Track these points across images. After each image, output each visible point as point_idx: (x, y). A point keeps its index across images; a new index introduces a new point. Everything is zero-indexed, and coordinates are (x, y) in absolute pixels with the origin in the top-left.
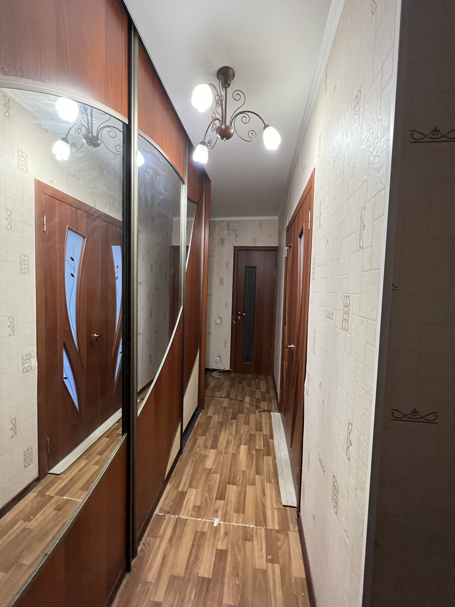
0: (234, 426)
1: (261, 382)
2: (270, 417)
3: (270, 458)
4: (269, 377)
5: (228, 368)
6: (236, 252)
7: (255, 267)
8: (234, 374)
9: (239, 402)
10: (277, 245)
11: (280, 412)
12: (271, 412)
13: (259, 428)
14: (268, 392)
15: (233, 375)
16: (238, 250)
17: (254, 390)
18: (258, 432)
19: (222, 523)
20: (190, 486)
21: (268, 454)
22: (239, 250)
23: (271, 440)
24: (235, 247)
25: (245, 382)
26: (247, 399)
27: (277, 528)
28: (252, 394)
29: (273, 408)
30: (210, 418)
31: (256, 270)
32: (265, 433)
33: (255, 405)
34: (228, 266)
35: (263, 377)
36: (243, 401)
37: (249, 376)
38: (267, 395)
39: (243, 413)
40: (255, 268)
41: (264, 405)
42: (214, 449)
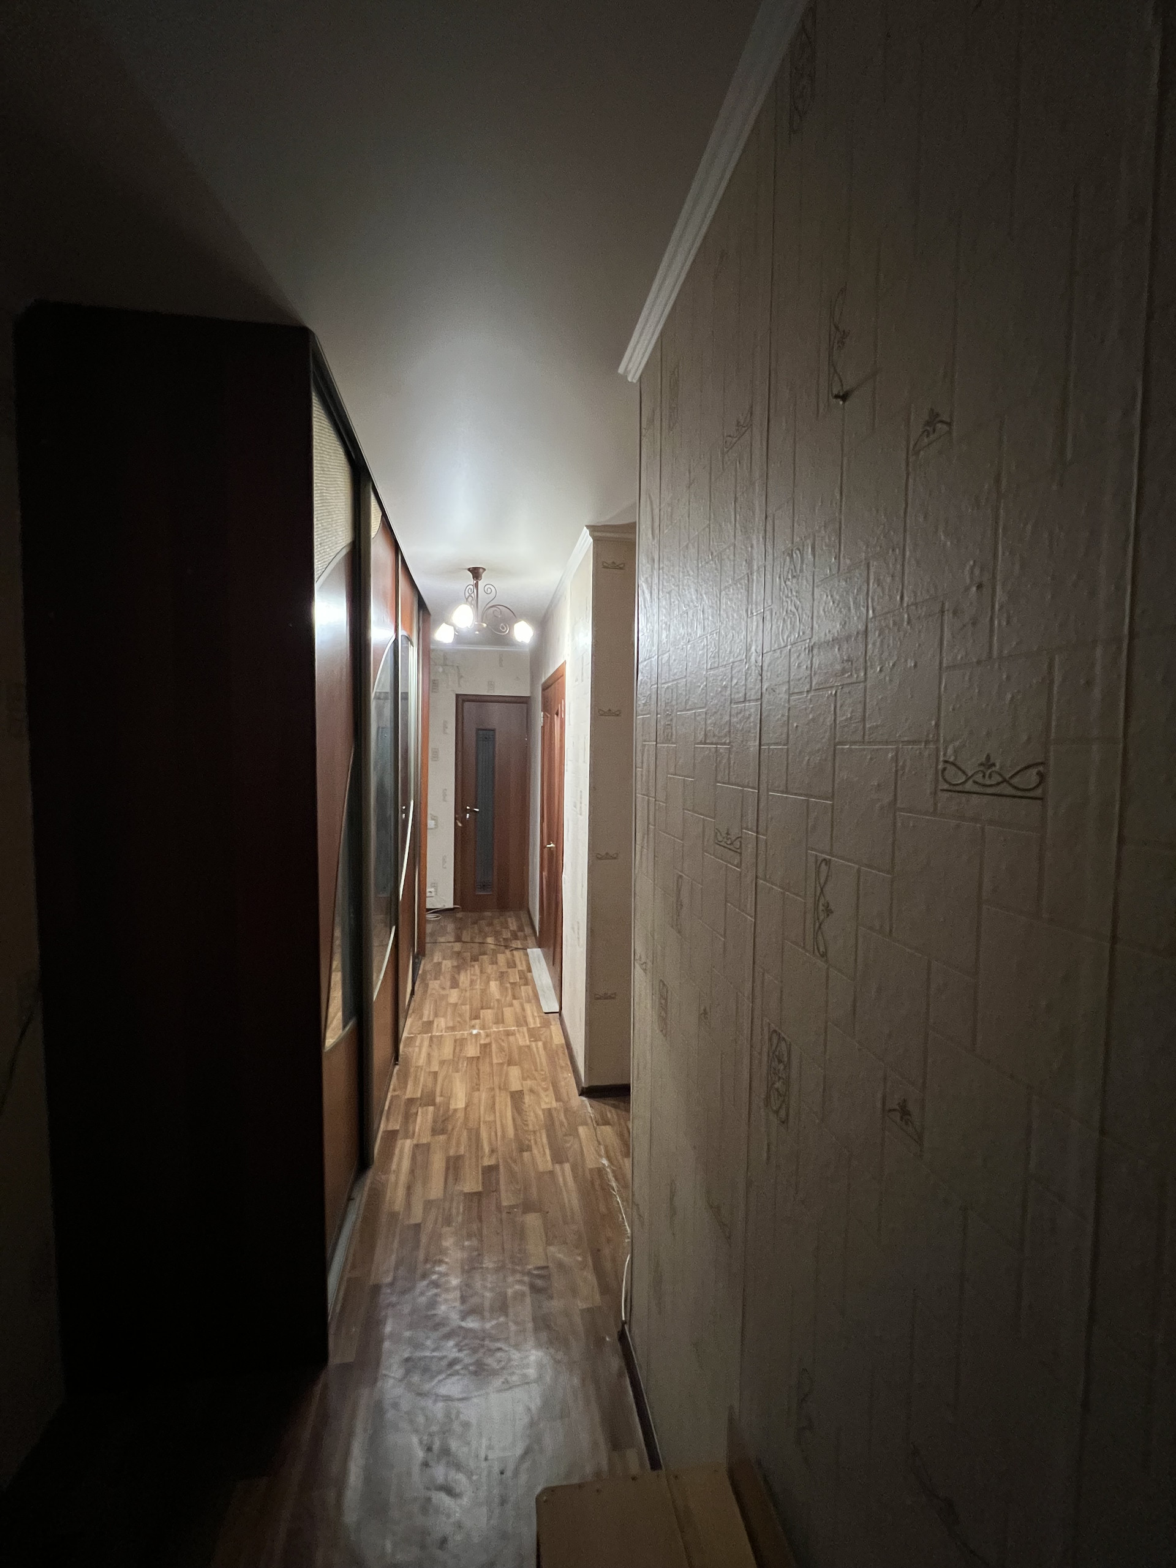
0: (476, 967)
1: (509, 920)
2: (527, 955)
3: (529, 988)
4: (521, 912)
5: (450, 904)
6: (460, 704)
7: (494, 730)
8: (462, 913)
9: (478, 945)
10: (528, 695)
11: (540, 947)
12: (528, 949)
13: (512, 964)
14: (521, 929)
15: (459, 915)
16: (462, 700)
17: (498, 928)
18: (510, 969)
19: (481, 1031)
20: (436, 1015)
21: (526, 984)
22: (464, 701)
23: (529, 974)
24: (457, 696)
25: (483, 923)
26: (490, 940)
27: (539, 1025)
28: (497, 934)
29: (530, 945)
30: (439, 964)
31: (494, 735)
32: (520, 968)
33: (503, 944)
34: (447, 728)
35: (512, 913)
36: (484, 943)
37: (488, 914)
38: (520, 934)
39: (486, 954)
40: (492, 732)
41: (518, 944)
42: (455, 988)
